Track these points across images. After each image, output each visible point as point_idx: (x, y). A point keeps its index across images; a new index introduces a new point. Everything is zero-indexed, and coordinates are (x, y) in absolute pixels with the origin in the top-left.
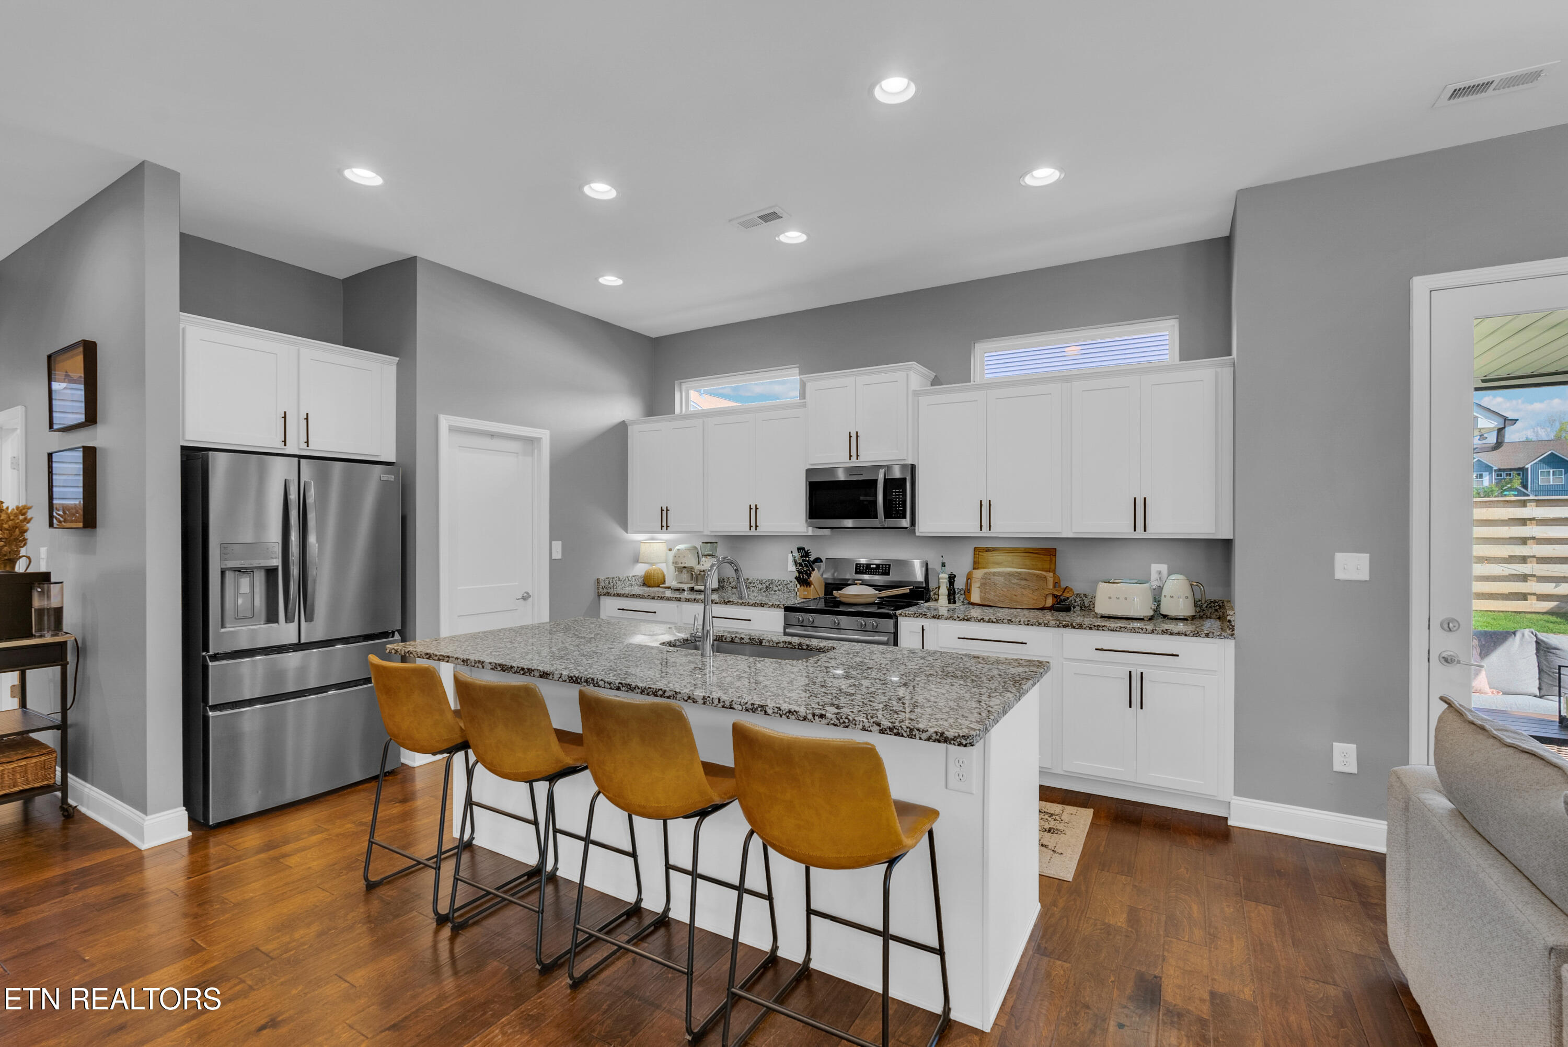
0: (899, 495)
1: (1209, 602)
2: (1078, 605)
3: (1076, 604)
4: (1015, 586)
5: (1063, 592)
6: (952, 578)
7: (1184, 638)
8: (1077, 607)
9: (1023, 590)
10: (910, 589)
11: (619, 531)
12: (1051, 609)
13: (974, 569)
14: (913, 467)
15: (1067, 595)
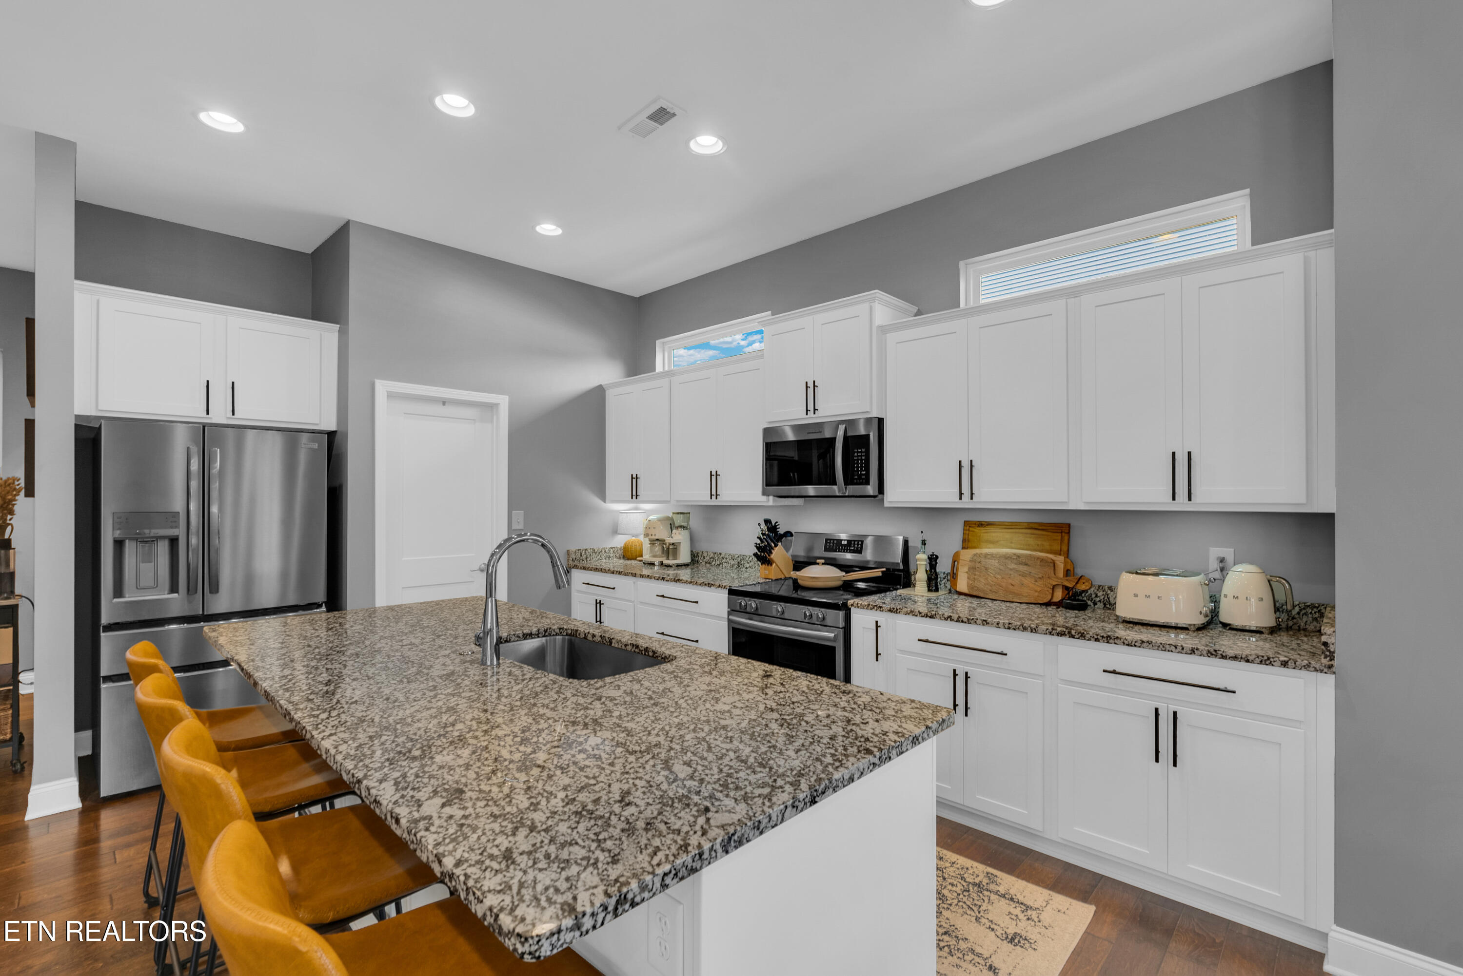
0: (861, 456)
1: (1302, 606)
2: (1100, 601)
3: (1098, 599)
4: (1012, 572)
5: (1077, 583)
6: (933, 560)
7: (1243, 664)
8: (1099, 603)
9: (1023, 579)
10: (882, 572)
11: (597, 501)
12: (1059, 605)
13: (963, 548)
14: (881, 421)
15: (1081, 587)
